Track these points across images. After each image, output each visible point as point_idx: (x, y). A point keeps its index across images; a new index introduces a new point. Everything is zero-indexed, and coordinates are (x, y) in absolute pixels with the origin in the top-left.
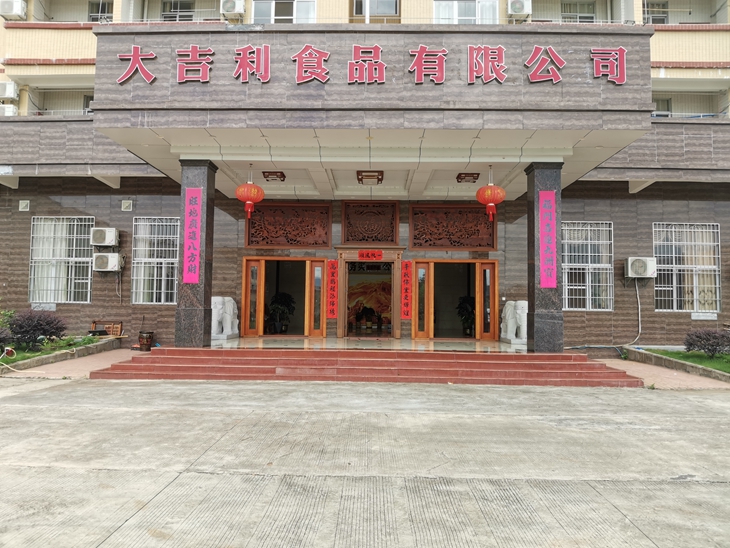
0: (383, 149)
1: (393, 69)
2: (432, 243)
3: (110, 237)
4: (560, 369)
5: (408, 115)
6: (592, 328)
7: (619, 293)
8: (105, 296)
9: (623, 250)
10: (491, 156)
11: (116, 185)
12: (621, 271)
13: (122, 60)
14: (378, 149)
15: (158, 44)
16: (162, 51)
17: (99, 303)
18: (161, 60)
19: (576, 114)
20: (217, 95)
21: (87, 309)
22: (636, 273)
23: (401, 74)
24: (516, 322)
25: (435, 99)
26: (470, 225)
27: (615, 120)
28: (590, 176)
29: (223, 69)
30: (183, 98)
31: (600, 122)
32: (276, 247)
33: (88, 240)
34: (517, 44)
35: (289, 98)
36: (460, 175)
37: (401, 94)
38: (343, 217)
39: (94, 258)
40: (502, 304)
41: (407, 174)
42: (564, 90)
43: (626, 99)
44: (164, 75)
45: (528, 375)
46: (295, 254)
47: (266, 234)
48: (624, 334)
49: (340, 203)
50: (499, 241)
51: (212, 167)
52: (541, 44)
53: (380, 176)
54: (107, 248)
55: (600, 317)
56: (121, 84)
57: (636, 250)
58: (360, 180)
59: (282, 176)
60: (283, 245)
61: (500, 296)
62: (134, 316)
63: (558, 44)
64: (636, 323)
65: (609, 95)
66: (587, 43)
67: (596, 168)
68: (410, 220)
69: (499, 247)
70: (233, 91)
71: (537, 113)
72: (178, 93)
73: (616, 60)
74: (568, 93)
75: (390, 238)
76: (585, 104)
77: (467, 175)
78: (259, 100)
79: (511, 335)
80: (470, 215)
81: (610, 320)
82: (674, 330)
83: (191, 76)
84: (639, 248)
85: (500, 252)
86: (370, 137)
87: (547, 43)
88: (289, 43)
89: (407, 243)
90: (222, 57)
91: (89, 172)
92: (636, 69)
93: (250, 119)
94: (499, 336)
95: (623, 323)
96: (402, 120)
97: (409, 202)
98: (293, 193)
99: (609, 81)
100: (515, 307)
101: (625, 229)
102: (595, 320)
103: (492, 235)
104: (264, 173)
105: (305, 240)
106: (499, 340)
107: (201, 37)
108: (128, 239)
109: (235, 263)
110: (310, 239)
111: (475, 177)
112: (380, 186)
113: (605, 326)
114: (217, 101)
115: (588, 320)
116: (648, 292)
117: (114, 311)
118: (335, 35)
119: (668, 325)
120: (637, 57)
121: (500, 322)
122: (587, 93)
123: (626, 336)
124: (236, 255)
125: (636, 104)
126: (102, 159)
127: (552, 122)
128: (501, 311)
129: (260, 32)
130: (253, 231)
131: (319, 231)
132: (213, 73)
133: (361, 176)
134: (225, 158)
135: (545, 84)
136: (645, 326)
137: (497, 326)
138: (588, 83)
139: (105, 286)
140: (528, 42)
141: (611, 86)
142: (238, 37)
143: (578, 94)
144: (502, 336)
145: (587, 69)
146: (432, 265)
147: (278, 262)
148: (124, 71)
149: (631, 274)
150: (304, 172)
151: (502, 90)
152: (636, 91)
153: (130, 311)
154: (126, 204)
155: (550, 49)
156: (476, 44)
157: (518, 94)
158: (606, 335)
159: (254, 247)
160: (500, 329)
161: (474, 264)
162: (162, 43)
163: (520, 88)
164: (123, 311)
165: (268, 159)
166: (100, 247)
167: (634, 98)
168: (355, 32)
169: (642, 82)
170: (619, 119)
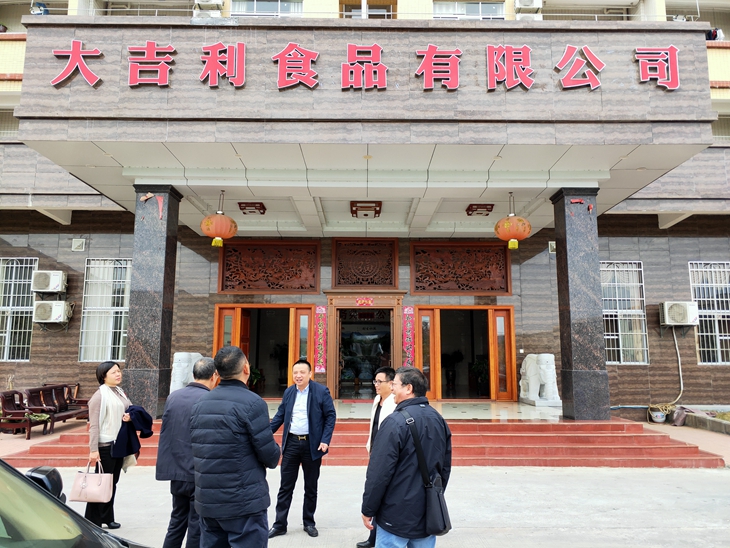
0: (383, 172)
1: (398, 73)
2: (437, 286)
3: (56, 281)
4: (612, 442)
5: (415, 128)
6: (626, 385)
7: (655, 344)
8: (48, 352)
9: (656, 294)
10: (512, 181)
11: (65, 221)
12: (655, 317)
13: (58, 57)
14: (377, 171)
15: (104, 39)
16: (110, 48)
17: (39, 362)
18: (108, 58)
19: (619, 126)
20: (179, 102)
21: (24, 369)
22: (673, 319)
23: (406, 78)
24: (540, 379)
25: (446, 108)
26: (480, 266)
27: (668, 133)
28: (618, 208)
29: (186, 71)
30: (135, 105)
31: (650, 135)
32: (254, 293)
33: (29, 285)
34: (545, 44)
35: (268, 106)
36: (471, 205)
37: (406, 103)
38: (334, 257)
39: (34, 308)
40: (521, 358)
41: (410, 205)
42: (605, 97)
43: (681, 107)
44: (113, 77)
45: (573, 451)
46: (277, 300)
47: (243, 278)
48: (663, 392)
49: (330, 242)
50: (514, 283)
51: (174, 195)
52: (574, 43)
53: (377, 207)
54: (52, 296)
55: (634, 372)
56: (58, 86)
57: (671, 294)
58: (354, 213)
59: (262, 208)
60: (263, 289)
61: (519, 347)
62: (82, 376)
63: (595, 43)
64: (677, 378)
65: (659, 103)
66: (630, 41)
67: (627, 199)
68: (412, 261)
69: (513, 291)
70: (199, 98)
71: (572, 125)
72: (129, 100)
73: (666, 61)
74: (609, 102)
75: (388, 280)
76: (631, 114)
77: (480, 206)
78: (232, 109)
79: (533, 395)
80: (480, 254)
81: (646, 375)
82: (721, 386)
83: (146, 79)
84: (674, 291)
85: (514, 297)
86: (368, 157)
87: (581, 42)
88: (269, 41)
89: (408, 287)
90: (186, 57)
91: (30, 204)
92: (690, 72)
93: (220, 132)
94: (518, 396)
95: (661, 378)
96: (407, 134)
97: (410, 240)
98: (275, 229)
99: (659, 87)
100: (538, 362)
101: (656, 270)
102: (628, 375)
103: (506, 277)
104: (240, 204)
105: (289, 284)
106: (518, 400)
107: (160, 32)
108: (79, 284)
109: (205, 311)
110: (296, 283)
111: (488, 208)
112: (376, 221)
113: (642, 382)
114: (178, 109)
115: (621, 376)
116: (688, 342)
117: (57, 371)
118: (326, 32)
119: (715, 380)
120: (691, 58)
121: (519, 379)
122: (631, 101)
123: (666, 395)
124: (207, 303)
125: (693, 113)
126: (47, 189)
127: (591, 136)
128: (519, 366)
129: (233, 27)
130: (228, 274)
131: (306, 273)
132: (173, 77)
133: (355, 207)
134: (191, 183)
135: (580, 90)
136: (687, 381)
137: (515, 383)
138: (633, 90)
139: (48, 340)
140: (558, 41)
141: (661, 93)
142: (206, 33)
143: (621, 102)
144: (522, 395)
145: (632, 72)
146: (438, 313)
147: (259, 310)
148: (61, 70)
149: (668, 321)
150: (288, 203)
151: (528, 97)
152: (692, 97)
153: (77, 371)
154: (77, 242)
155: (585, 48)
156: (495, 44)
157: (548, 102)
158: (643, 393)
159: (229, 293)
160: (519, 387)
161: (486, 311)
162: (110, 38)
163: (551, 95)
164: (69, 371)
165: (243, 184)
166: (44, 293)
167: (689, 106)
168: (350, 29)
169: (699, 87)
170: (673, 132)
